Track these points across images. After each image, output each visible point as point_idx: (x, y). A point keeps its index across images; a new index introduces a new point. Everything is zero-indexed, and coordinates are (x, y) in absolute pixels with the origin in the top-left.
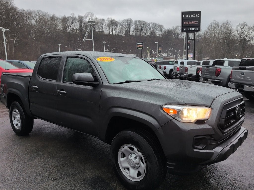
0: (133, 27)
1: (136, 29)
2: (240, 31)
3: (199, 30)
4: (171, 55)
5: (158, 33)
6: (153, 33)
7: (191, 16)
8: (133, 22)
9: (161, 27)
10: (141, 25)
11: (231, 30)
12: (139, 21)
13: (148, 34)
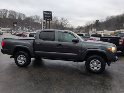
0: (8, 14)
1: (10, 15)
2: (61, 21)
3: (51, 20)
4: (30, 30)
5: (22, 18)
6: (20, 18)
7: (48, 13)
8: (8, 11)
9: (24, 15)
10: (13, 13)
11: (57, 20)
12: (12, 11)
13: (17, 18)
